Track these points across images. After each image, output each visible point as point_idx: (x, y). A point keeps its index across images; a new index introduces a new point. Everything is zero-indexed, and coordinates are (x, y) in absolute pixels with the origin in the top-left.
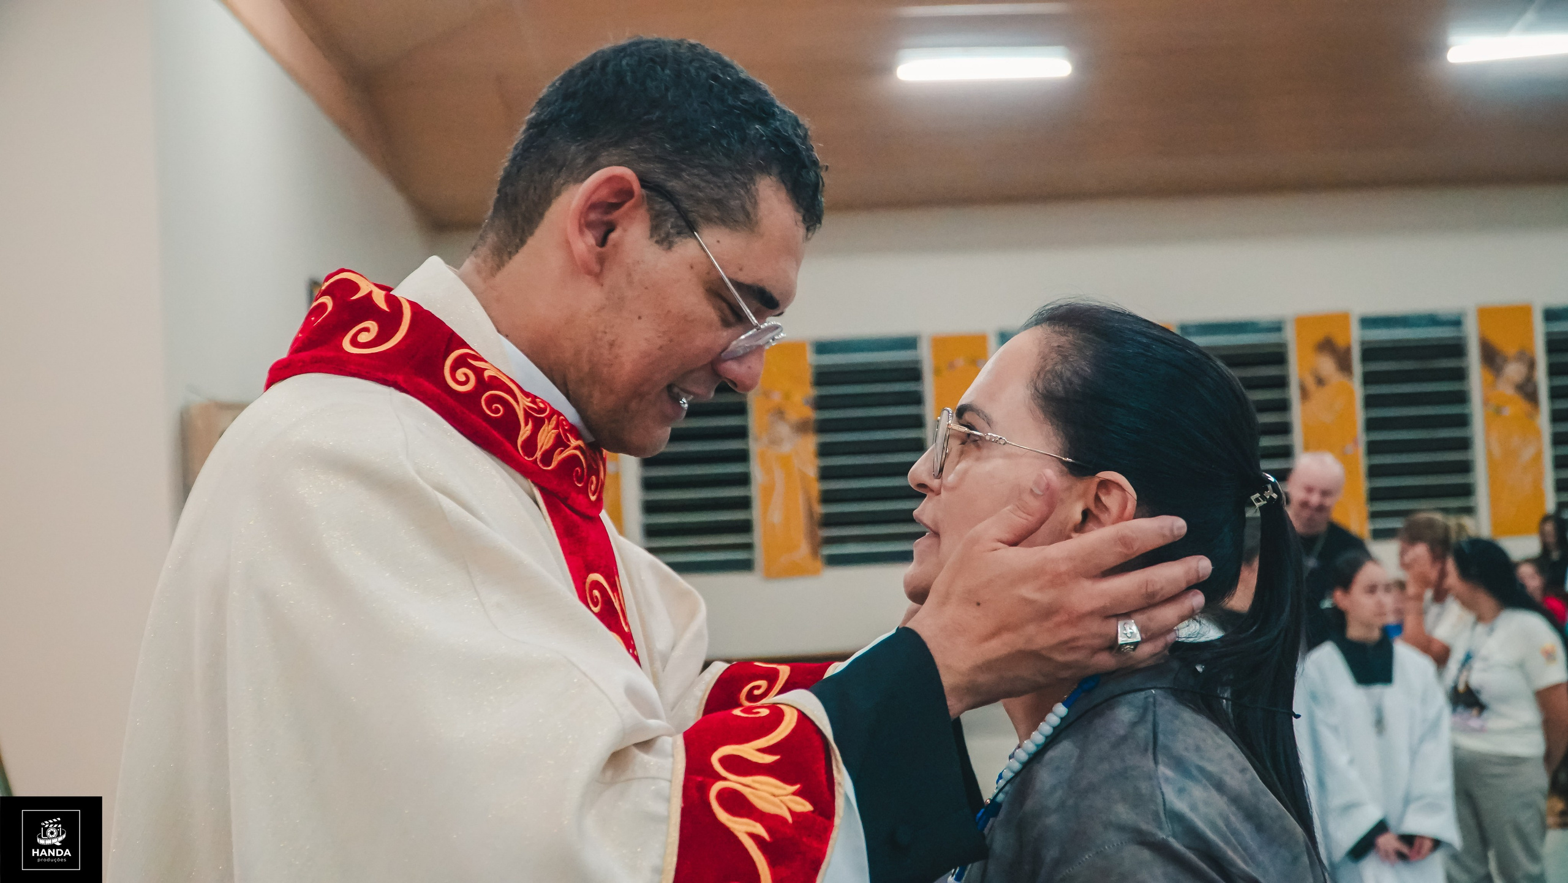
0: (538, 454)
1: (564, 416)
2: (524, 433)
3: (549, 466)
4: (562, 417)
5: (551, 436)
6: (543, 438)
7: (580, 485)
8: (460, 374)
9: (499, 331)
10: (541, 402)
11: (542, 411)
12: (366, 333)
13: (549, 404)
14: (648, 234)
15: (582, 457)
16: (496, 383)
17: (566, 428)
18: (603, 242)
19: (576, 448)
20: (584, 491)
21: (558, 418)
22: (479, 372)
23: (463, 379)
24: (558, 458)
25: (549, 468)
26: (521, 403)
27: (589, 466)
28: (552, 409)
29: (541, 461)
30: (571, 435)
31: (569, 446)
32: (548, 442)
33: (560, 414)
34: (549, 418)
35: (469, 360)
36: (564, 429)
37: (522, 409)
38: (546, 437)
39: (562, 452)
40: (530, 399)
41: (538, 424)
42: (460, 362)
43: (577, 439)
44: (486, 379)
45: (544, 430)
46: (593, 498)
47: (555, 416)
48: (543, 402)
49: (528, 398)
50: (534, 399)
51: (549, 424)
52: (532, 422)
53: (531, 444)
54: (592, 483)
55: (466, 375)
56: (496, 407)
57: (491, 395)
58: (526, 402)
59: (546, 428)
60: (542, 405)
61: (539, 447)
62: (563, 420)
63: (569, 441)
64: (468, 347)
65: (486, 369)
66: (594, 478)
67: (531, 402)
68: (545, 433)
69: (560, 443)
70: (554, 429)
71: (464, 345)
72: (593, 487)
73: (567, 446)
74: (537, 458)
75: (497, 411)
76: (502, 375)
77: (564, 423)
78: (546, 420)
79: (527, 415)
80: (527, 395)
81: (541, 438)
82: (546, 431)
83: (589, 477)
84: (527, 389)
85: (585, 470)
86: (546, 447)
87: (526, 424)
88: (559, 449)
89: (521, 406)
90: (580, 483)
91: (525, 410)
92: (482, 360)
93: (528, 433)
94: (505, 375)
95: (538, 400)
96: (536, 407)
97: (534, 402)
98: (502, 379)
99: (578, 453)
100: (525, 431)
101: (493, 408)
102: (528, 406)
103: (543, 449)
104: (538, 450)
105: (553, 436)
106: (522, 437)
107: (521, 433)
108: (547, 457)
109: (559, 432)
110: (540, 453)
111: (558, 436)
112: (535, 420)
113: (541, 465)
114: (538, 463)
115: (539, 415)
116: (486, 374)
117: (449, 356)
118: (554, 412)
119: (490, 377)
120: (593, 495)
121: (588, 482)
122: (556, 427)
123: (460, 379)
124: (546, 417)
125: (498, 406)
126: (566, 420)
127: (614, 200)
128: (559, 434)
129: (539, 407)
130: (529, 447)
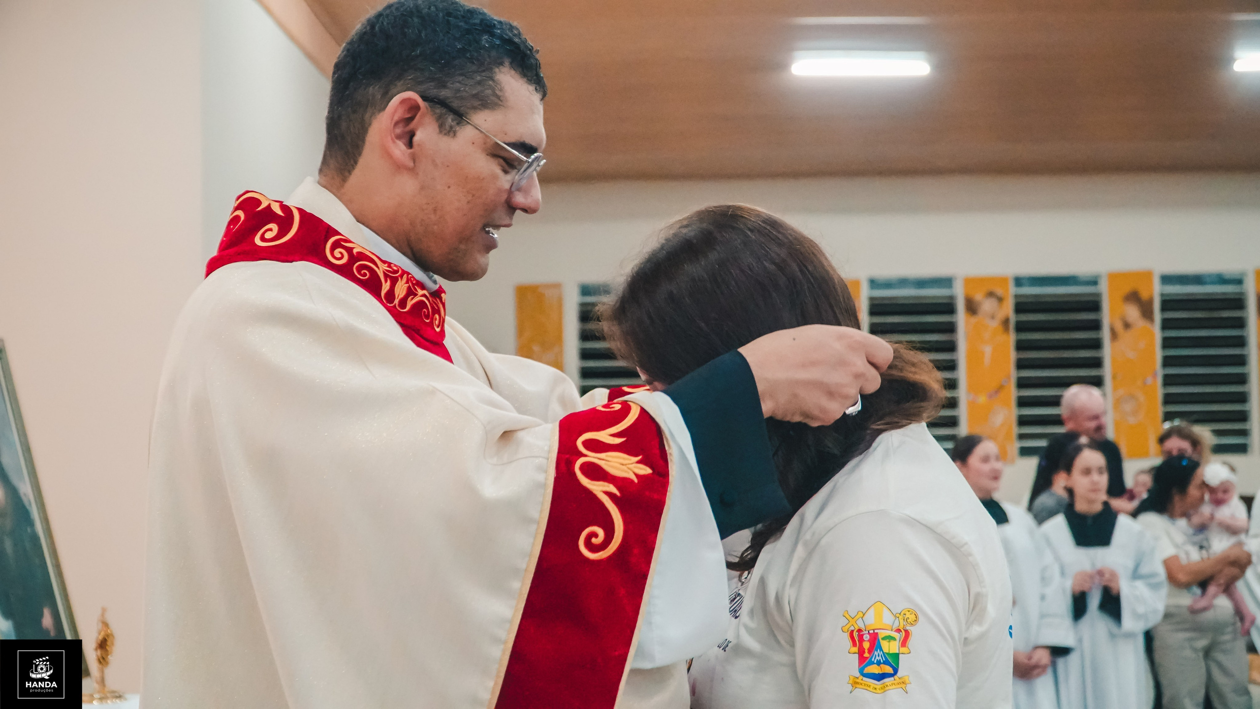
0: (395, 303)
1: (410, 274)
3: (405, 308)
4: (410, 276)
5: (403, 289)
7: (428, 321)
8: (337, 252)
9: (360, 222)
11: (396, 272)
12: (270, 232)
13: (400, 267)
14: (438, 130)
15: (427, 302)
16: (362, 256)
17: (414, 282)
18: (410, 144)
19: (422, 296)
20: (431, 324)
21: (408, 276)
22: (349, 250)
23: (339, 256)
24: (409, 303)
25: (405, 310)
26: (380, 268)
27: (432, 307)
28: (402, 270)
29: (399, 305)
30: (418, 288)
31: (417, 295)
32: (402, 292)
33: (408, 274)
34: (402, 276)
35: (342, 243)
36: (413, 284)
37: (382, 272)
38: (401, 289)
39: (412, 298)
40: (386, 265)
41: (394, 281)
42: (336, 245)
43: (423, 290)
44: (355, 254)
45: (398, 285)
46: (438, 330)
47: (405, 276)
48: (395, 266)
50: (389, 264)
52: (390, 281)
53: (391, 295)
54: (436, 319)
55: (341, 253)
57: (360, 264)
58: (385, 267)
59: (400, 283)
60: (394, 268)
61: (396, 297)
62: (411, 277)
63: (417, 291)
65: (354, 248)
66: (437, 316)
67: (388, 267)
68: (400, 287)
69: (411, 292)
70: (405, 284)
71: (339, 234)
72: (437, 321)
73: (415, 295)
75: (365, 275)
76: (365, 250)
77: (412, 279)
78: (399, 278)
79: (386, 276)
80: (384, 262)
81: (397, 291)
82: (400, 285)
83: (433, 314)
84: (383, 258)
85: (430, 311)
86: (401, 296)
87: (386, 281)
89: (381, 270)
91: (384, 273)
92: (350, 242)
93: (388, 288)
94: (368, 250)
95: (392, 265)
96: (391, 270)
97: (389, 266)
98: (366, 253)
99: (424, 299)
100: (386, 287)
101: (362, 273)
102: (385, 270)
103: (399, 298)
104: (395, 299)
105: (405, 289)
106: (384, 290)
107: (383, 287)
108: (403, 302)
110: (397, 300)
111: (409, 288)
112: (391, 278)
113: (398, 309)
114: (395, 309)
115: (394, 275)
116: (355, 251)
117: (328, 242)
118: (404, 272)
119: (359, 253)
120: (437, 327)
121: (433, 319)
122: (406, 282)
123: (337, 257)
124: (399, 276)
125: (365, 271)
126: (413, 277)
127: (409, 116)
128: (409, 286)
129: (394, 270)
130: (389, 298)
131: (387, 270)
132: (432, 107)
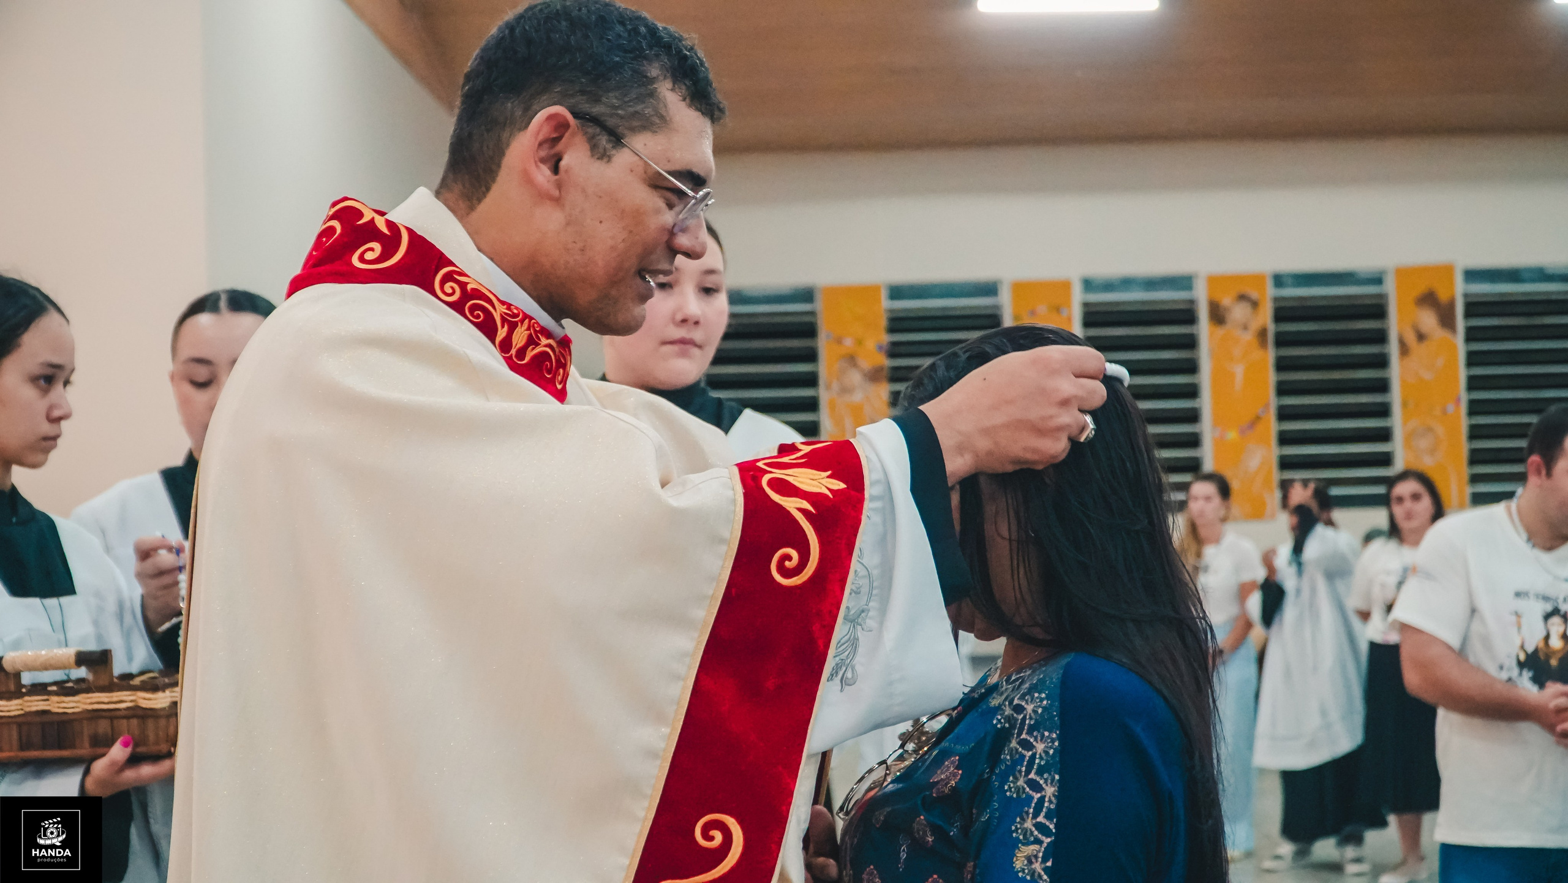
0: (513, 352)
1: (535, 319)
2: (501, 337)
3: (524, 360)
4: (533, 321)
5: (523, 336)
6: (518, 336)
7: (548, 376)
8: (448, 287)
9: (480, 250)
10: (514, 308)
11: (515, 316)
12: (371, 252)
13: (522, 310)
14: (589, 153)
15: (551, 353)
16: (477, 294)
17: (538, 329)
18: (555, 170)
19: (546, 346)
20: (552, 381)
21: (530, 322)
22: (463, 286)
23: (450, 291)
24: (530, 354)
25: (523, 362)
26: (498, 310)
27: (558, 360)
28: (524, 314)
29: (516, 356)
30: (542, 335)
31: (540, 344)
32: (522, 341)
33: (531, 318)
34: (522, 321)
35: (455, 276)
36: (535, 331)
37: (499, 314)
38: (520, 337)
39: (533, 349)
40: (505, 307)
41: (513, 327)
42: (448, 278)
43: (548, 338)
44: (469, 290)
46: (559, 387)
47: (527, 321)
48: (517, 308)
49: (503, 305)
50: (509, 306)
51: (522, 324)
52: (508, 325)
53: (508, 342)
54: (559, 373)
55: (452, 288)
56: (478, 314)
57: (474, 304)
58: (503, 309)
59: (520, 330)
60: (515, 311)
61: (514, 345)
62: (534, 323)
63: (540, 340)
64: (453, 264)
65: (468, 283)
66: (561, 371)
67: (507, 309)
68: (519, 334)
69: (532, 341)
70: (526, 330)
72: (559, 377)
73: (537, 344)
74: (512, 355)
75: (478, 317)
76: (481, 287)
77: (536, 325)
78: (519, 323)
79: (504, 320)
80: (503, 303)
81: (515, 338)
82: (519, 332)
83: (557, 368)
84: (501, 298)
85: (554, 364)
86: (520, 345)
87: (503, 327)
88: (531, 347)
89: (499, 312)
90: (549, 374)
91: (501, 315)
92: (465, 275)
93: (504, 335)
94: (485, 287)
95: (512, 307)
96: (510, 312)
97: (509, 308)
98: (482, 291)
99: (548, 350)
100: (502, 333)
101: (475, 314)
102: (504, 313)
103: (517, 347)
104: (513, 347)
105: (526, 336)
107: (499, 333)
108: (521, 353)
109: (531, 333)
110: (515, 350)
111: (530, 336)
112: (510, 323)
113: (515, 360)
114: (513, 358)
115: (514, 319)
116: (469, 287)
117: (438, 272)
118: (526, 316)
119: (473, 289)
120: (560, 384)
121: (556, 374)
122: (528, 329)
123: (448, 292)
124: (520, 321)
125: (479, 312)
126: (537, 323)
127: (554, 135)
129: (513, 313)
130: (505, 346)
131: (506, 314)
132: (583, 126)
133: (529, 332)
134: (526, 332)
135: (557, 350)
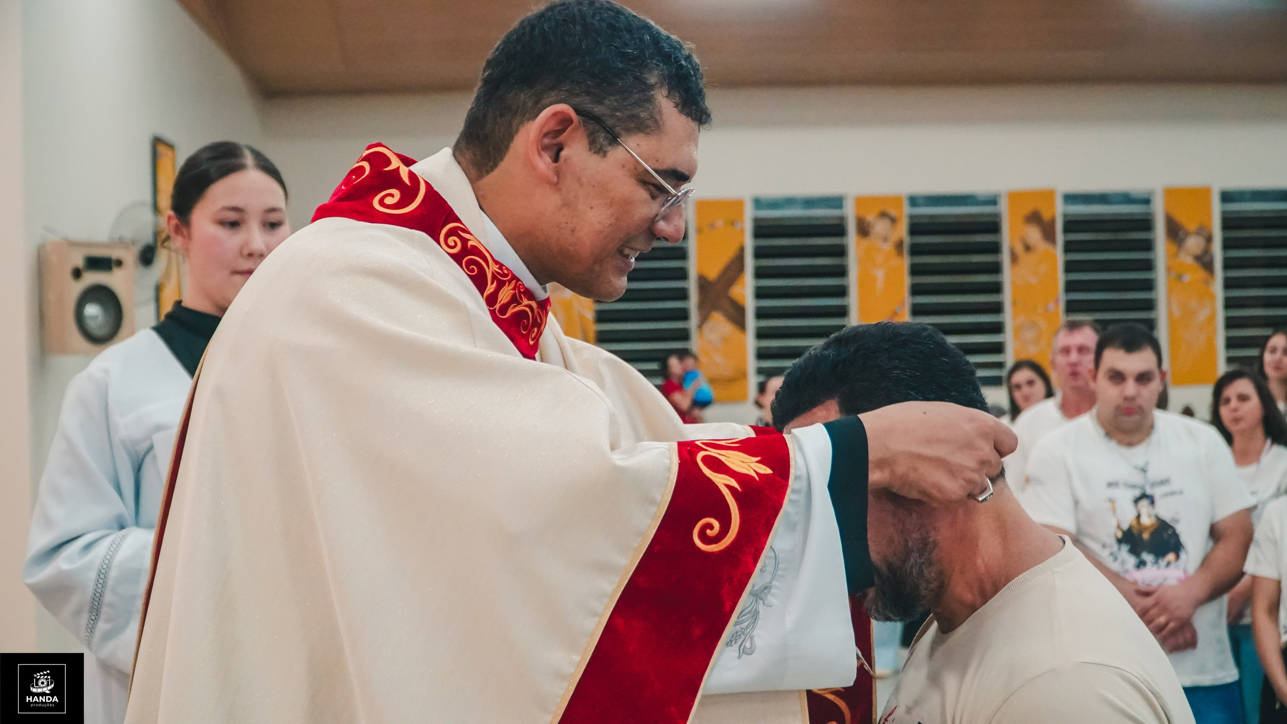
0: (497, 306)
2: (490, 289)
3: (505, 315)
5: (508, 294)
6: (504, 293)
7: (524, 332)
8: (451, 240)
9: (482, 210)
10: (505, 269)
11: (506, 275)
12: (390, 198)
13: (511, 271)
14: (587, 148)
15: (530, 313)
16: (475, 251)
17: (522, 290)
18: (556, 158)
19: (526, 306)
20: (527, 336)
21: (516, 282)
22: (464, 241)
23: (453, 244)
24: (511, 311)
25: (505, 317)
26: (490, 267)
27: (534, 320)
28: (513, 274)
29: (499, 311)
30: (525, 296)
31: (521, 304)
32: (506, 298)
33: (518, 280)
34: (510, 281)
35: (459, 231)
36: (519, 291)
37: (491, 272)
38: (505, 295)
39: (515, 306)
41: (501, 285)
42: (452, 232)
43: (529, 300)
44: (469, 246)
45: (504, 289)
46: (531, 343)
47: (514, 281)
48: (507, 269)
49: (497, 265)
50: (501, 266)
52: (497, 283)
53: (495, 295)
54: (533, 332)
55: (455, 242)
56: (473, 268)
57: (471, 259)
58: (496, 268)
59: (506, 288)
60: (506, 272)
61: (499, 300)
62: (520, 284)
63: (522, 300)
64: (459, 221)
65: (469, 240)
66: (536, 330)
67: (499, 268)
69: (514, 300)
70: (512, 290)
71: (457, 219)
72: (533, 335)
73: (519, 303)
74: (495, 309)
75: (473, 271)
76: (481, 246)
77: (521, 286)
78: (507, 282)
79: (494, 277)
80: (496, 262)
81: (502, 294)
82: (506, 290)
83: (533, 327)
84: (496, 258)
85: (530, 323)
86: (505, 301)
87: (492, 283)
88: (514, 305)
89: (491, 270)
91: (493, 273)
92: (467, 232)
93: (492, 290)
94: (483, 247)
95: (504, 267)
96: (500, 272)
98: (480, 249)
99: (528, 309)
101: (469, 269)
102: (495, 271)
103: (502, 303)
104: (498, 303)
105: (511, 295)
106: (488, 291)
107: (488, 288)
108: (504, 309)
109: (516, 292)
110: (499, 305)
111: (514, 295)
112: (499, 281)
113: (498, 314)
114: (497, 312)
115: (504, 277)
116: (470, 243)
117: (445, 226)
118: (514, 277)
119: (472, 246)
120: (532, 340)
121: (530, 331)
122: (514, 289)
123: (451, 245)
124: (508, 280)
125: (474, 267)
126: (523, 285)
127: (559, 128)
128: (515, 294)
129: (504, 273)
130: (491, 300)
131: (497, 272)
132: (584, 122)
133: (514, 291)
134: (511, 291)
135: (536, 311)
